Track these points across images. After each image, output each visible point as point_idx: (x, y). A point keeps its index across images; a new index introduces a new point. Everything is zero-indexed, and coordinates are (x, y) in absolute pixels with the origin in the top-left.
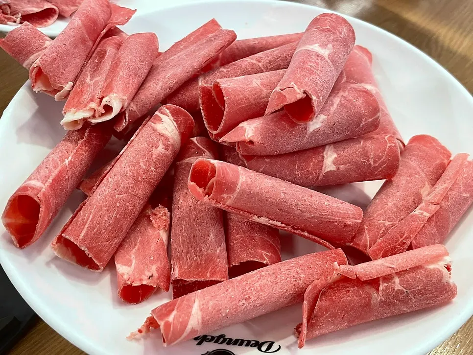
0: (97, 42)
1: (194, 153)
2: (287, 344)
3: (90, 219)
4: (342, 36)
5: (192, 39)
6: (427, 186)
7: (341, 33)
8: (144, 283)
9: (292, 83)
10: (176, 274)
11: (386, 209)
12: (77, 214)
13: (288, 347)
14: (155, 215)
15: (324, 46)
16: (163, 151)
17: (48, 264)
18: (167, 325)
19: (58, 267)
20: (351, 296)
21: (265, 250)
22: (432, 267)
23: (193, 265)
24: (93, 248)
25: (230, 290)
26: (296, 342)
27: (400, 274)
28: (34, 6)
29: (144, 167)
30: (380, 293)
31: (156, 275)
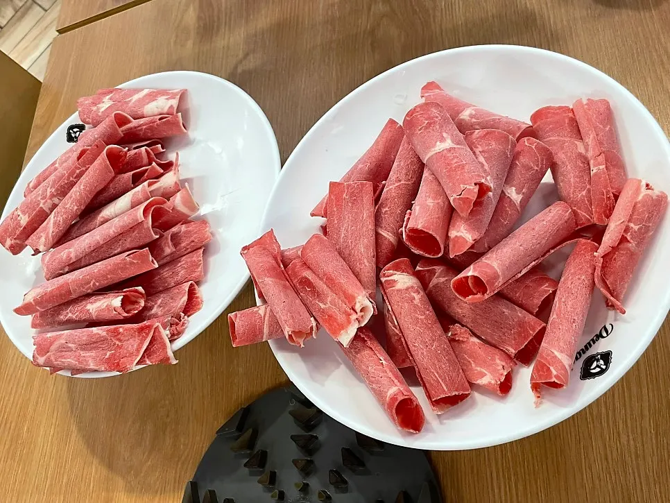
0: (288, 278)
1: (430, 276)
2: (613, 318)
3: (437, 376)
4: (440, 118)
5: (335, 209)
6: (579, 144)
7: (437, 117)
8: (505, 374)
9: (462, 186)
10: (512, 351)
11: (573, 185)
12: (423, 382)
13: (616, 320)
14: (456, 334)
15: (442, 140)
16: (419, 296)
17: (441, 423)
18: (557, 377)
19: (448, 419)
20: (620, 260)
21: (542, 285)
22: (640, 198)
23: (516, 336)
24: (457, 388)
25: (561, 327)
26: (616, 313)
27: (630, 221)
28: (180, 297)
29: (423, 317)
30: (632, 241)
31: (504, 364)
